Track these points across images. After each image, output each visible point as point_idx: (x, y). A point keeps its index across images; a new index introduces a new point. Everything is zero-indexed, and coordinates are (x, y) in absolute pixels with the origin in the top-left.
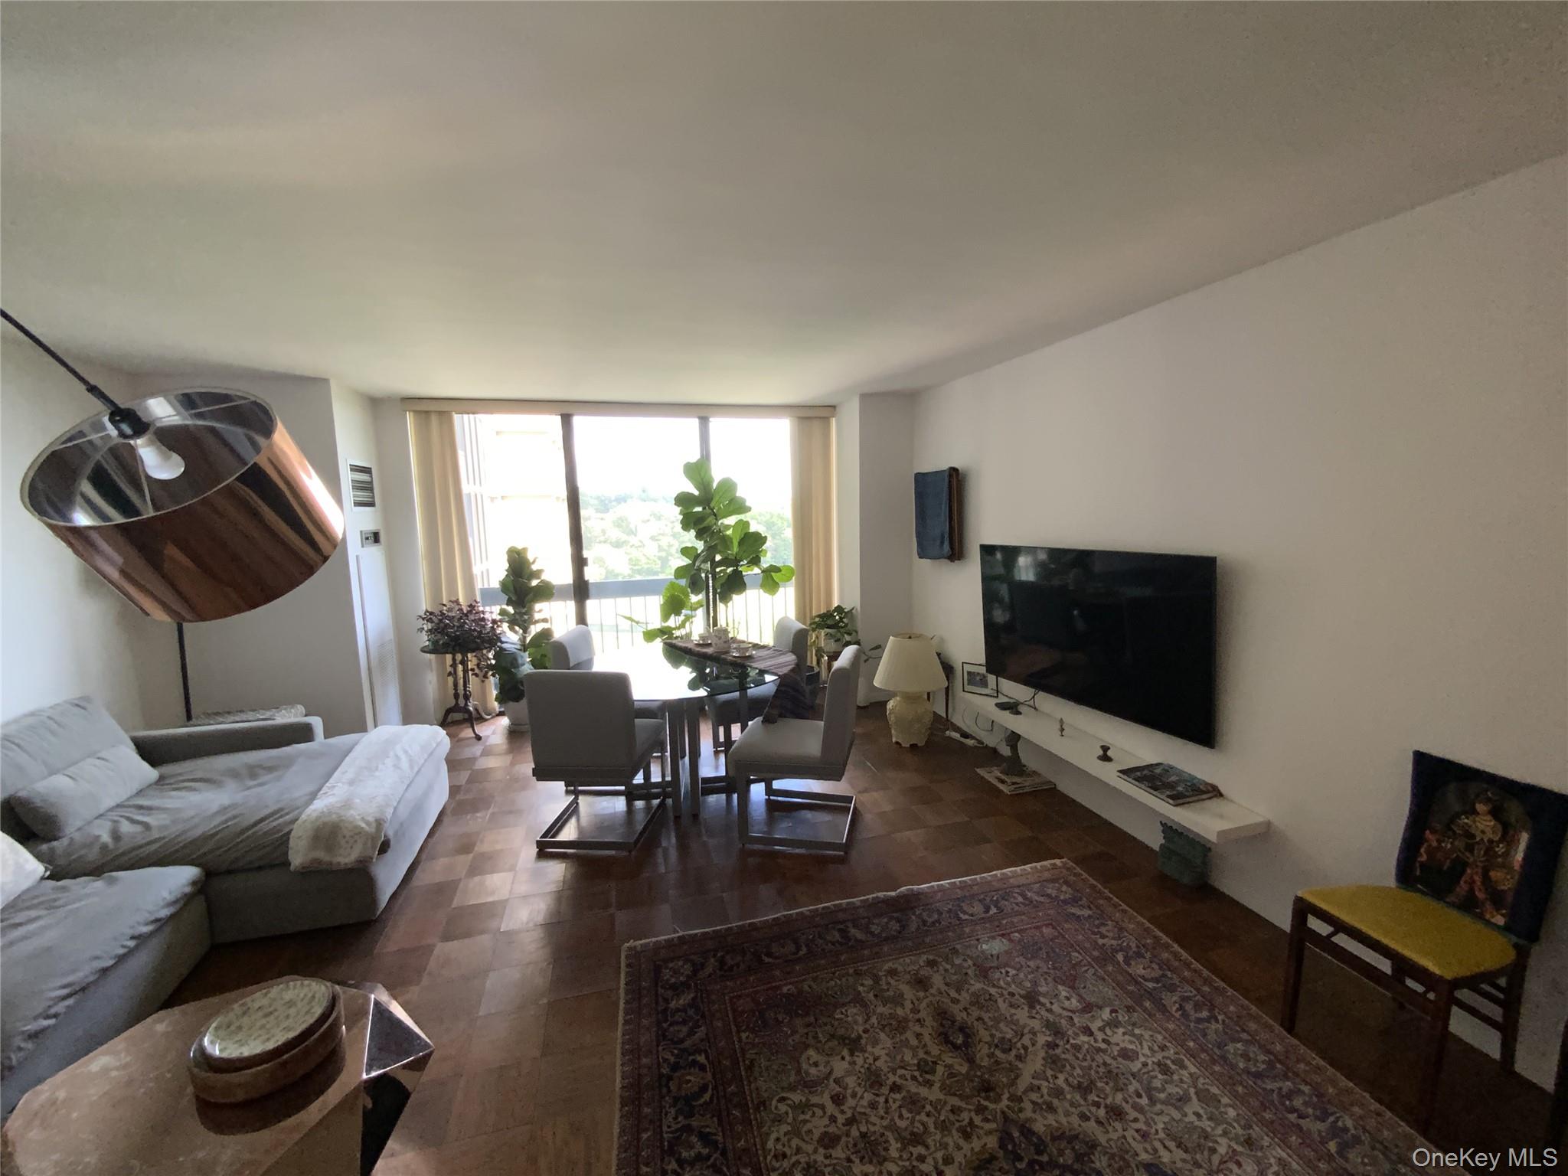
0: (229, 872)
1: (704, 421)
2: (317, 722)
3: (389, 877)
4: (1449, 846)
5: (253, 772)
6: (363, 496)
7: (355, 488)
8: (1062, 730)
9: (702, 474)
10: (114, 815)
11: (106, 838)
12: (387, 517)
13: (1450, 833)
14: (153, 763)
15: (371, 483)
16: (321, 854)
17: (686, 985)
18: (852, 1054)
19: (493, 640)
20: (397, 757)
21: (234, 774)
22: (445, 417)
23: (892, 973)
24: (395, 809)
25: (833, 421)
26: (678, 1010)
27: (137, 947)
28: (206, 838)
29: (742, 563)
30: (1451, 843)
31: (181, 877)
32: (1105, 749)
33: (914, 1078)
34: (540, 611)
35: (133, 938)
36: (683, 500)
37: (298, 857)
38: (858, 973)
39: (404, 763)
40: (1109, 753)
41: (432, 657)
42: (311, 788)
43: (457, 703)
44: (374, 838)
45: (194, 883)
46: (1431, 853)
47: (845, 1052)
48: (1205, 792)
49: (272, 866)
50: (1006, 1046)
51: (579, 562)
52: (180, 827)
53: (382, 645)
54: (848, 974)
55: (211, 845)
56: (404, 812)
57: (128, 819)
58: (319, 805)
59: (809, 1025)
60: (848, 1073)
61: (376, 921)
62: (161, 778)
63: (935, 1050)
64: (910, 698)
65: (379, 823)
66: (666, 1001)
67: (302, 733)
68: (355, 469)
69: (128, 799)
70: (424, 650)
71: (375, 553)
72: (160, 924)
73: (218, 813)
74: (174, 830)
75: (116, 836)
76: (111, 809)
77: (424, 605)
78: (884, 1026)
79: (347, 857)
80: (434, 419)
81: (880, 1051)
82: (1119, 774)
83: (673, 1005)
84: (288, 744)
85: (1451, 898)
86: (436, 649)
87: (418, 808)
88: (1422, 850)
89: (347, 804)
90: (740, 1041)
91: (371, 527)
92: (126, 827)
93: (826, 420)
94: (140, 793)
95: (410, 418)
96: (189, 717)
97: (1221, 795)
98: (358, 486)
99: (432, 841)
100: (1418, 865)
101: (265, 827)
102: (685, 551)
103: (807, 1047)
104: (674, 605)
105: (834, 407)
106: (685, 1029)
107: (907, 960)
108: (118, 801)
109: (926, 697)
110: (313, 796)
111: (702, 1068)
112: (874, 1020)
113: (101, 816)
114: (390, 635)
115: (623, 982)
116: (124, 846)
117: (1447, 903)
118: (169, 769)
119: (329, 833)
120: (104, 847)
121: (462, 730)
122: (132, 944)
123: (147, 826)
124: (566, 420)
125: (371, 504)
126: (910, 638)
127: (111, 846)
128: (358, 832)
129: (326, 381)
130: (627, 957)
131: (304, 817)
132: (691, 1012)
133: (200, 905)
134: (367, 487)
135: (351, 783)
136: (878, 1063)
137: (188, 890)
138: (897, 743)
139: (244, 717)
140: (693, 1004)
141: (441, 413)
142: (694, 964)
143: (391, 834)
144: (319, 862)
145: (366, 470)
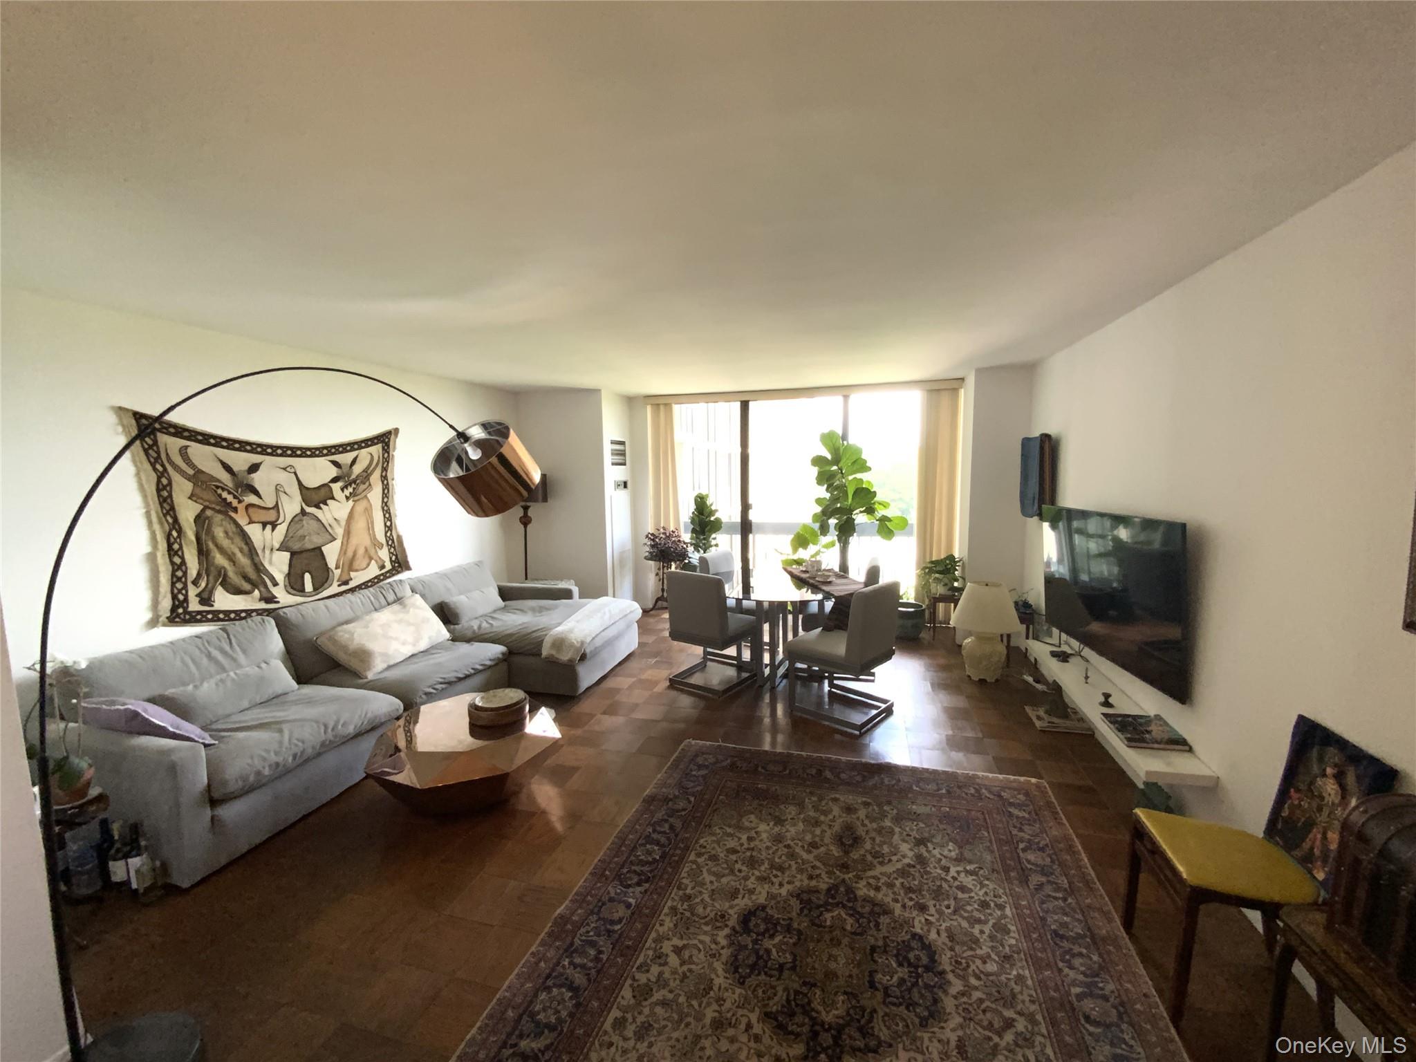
0: (519, 654)
1: (846, 397)
2: (575, 590)
3: (587, 676)
4: (1306, 806)
5: (541, 610)
6: (618, 459)
7: (612, 454)
8: (1087, 678)
9: (834, 441)
10: (481, 619)
11: (476, 628)
12: (633, 472)
13: (1309, 794)
14: (504, 600)
15: (625, 451)
16: (554, 652)
17: (707, 767)
18: (774, 825)
19: (683, 555)
20: (605, 613)
21: (533, 610)
22: (668, 406)
23: (835, 800)
24: (594, 638)
25: (962, 392)
26: (695, 776)
27: (475, 674)
28: (511, 635)
29: (854, 513)
30: (1309, 803)
31: (497, 650)
32: (1107, 696)
33: (803, 847)
34: (715, 539)
35: (473, 669)
36: (818, 461)
37: (545, 652)
38: (812, 793)
39: (607, 616)
40: (1110, 700)
41: (652, 563)
42: (559, 621)
43: (663, 595)
44: (578, 650)
45: (503, 654)
46: (1292, 808)
47: (772, 824)
48: (1179, 743)
49: (533, 655)
50: (876, 855)
51: (746, 507)
52: (505, 628)
53: (622, 553)
54: (805, 791)
55: (514, 638)
56: (598, 642)
57: (487, 622)
58: (559, 629)
59: (761, 805)
60: (766, 831)
61: (577, 697)
62: (505, 606)
63: (827, 840)
64: (982, 638)
65: (582, 643)
66: (691, 770)
67: (567, 594)
68: (613, 442)
69: (490, 613)
70: (646, 558)
71: (623, 495)
72: (488, 668)
73: (520, 625)
74: (501, 629)
75: (480, 627)
76: (481, 616)
77: (650, 529)
78: (806, 820)
79: (565, 657)
80: (662, 408)
81: (792, 831)
82: (1102, 716)
83: (694, 773)
84: (559, 599)
85: (1297, 853)
86: (652, 557)
87: (610, 643)
88: (1286, 806)
89: (571, 631)
90: (718, 797)
91: (622, 478)
92: (485, 625)
93: (955, 391)
94: (495, 611)
95: (649, 408)
96: (526, 579)
97: (1190, 750)
98: (615, 453)
99: (619, 668)
100: (1280, 818)
101: (535, 635)
102: (819, 501)
103: (752, 813)
104: (801, 541)
105: (963, 379)
106: (692, 784)
107: (851, 797)
108: (485, 612)
109: (999, 639)
110: (559, 624)
111: (690, 802)
112: (802, 816)
113: (476, 618)
114: (629, 546)
115: (674, 757)
116: (482, 631)
117: (1292, 856)
118: (508, 603)
119: (560, 643)
120: (474, 632)
121: (663, 613)
122: (472, 671)
123: (491, 624)
124: (745, 406)
125: (624, 464)
126: (987, 585)
127: (477, 631)
128: (572, 645)
129: (600, 390)
130: (685, 746)
131: (551, 633)
132: (700, 779)
133: (504, 666)
134: (623, 453)
135: (578, 622)
136: (787, 834)
137: (500, 656)
138: (969, 676)
139: (546, 582)
140: (704, 777)
141: (666, 405)
142: (717, 759)
143: (588, 651)
144: (552, 655)
145: (622, 443)
